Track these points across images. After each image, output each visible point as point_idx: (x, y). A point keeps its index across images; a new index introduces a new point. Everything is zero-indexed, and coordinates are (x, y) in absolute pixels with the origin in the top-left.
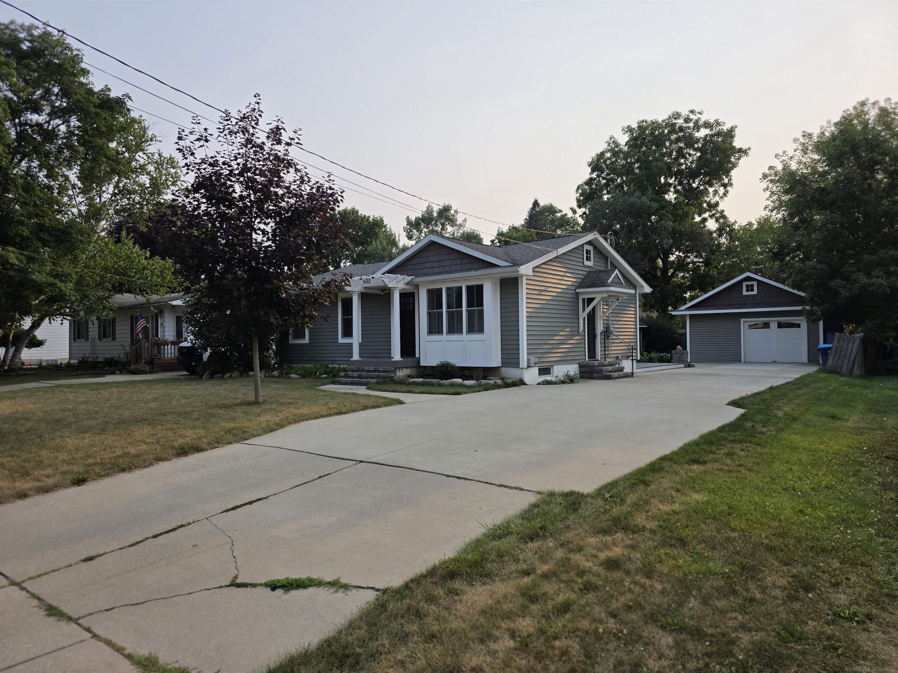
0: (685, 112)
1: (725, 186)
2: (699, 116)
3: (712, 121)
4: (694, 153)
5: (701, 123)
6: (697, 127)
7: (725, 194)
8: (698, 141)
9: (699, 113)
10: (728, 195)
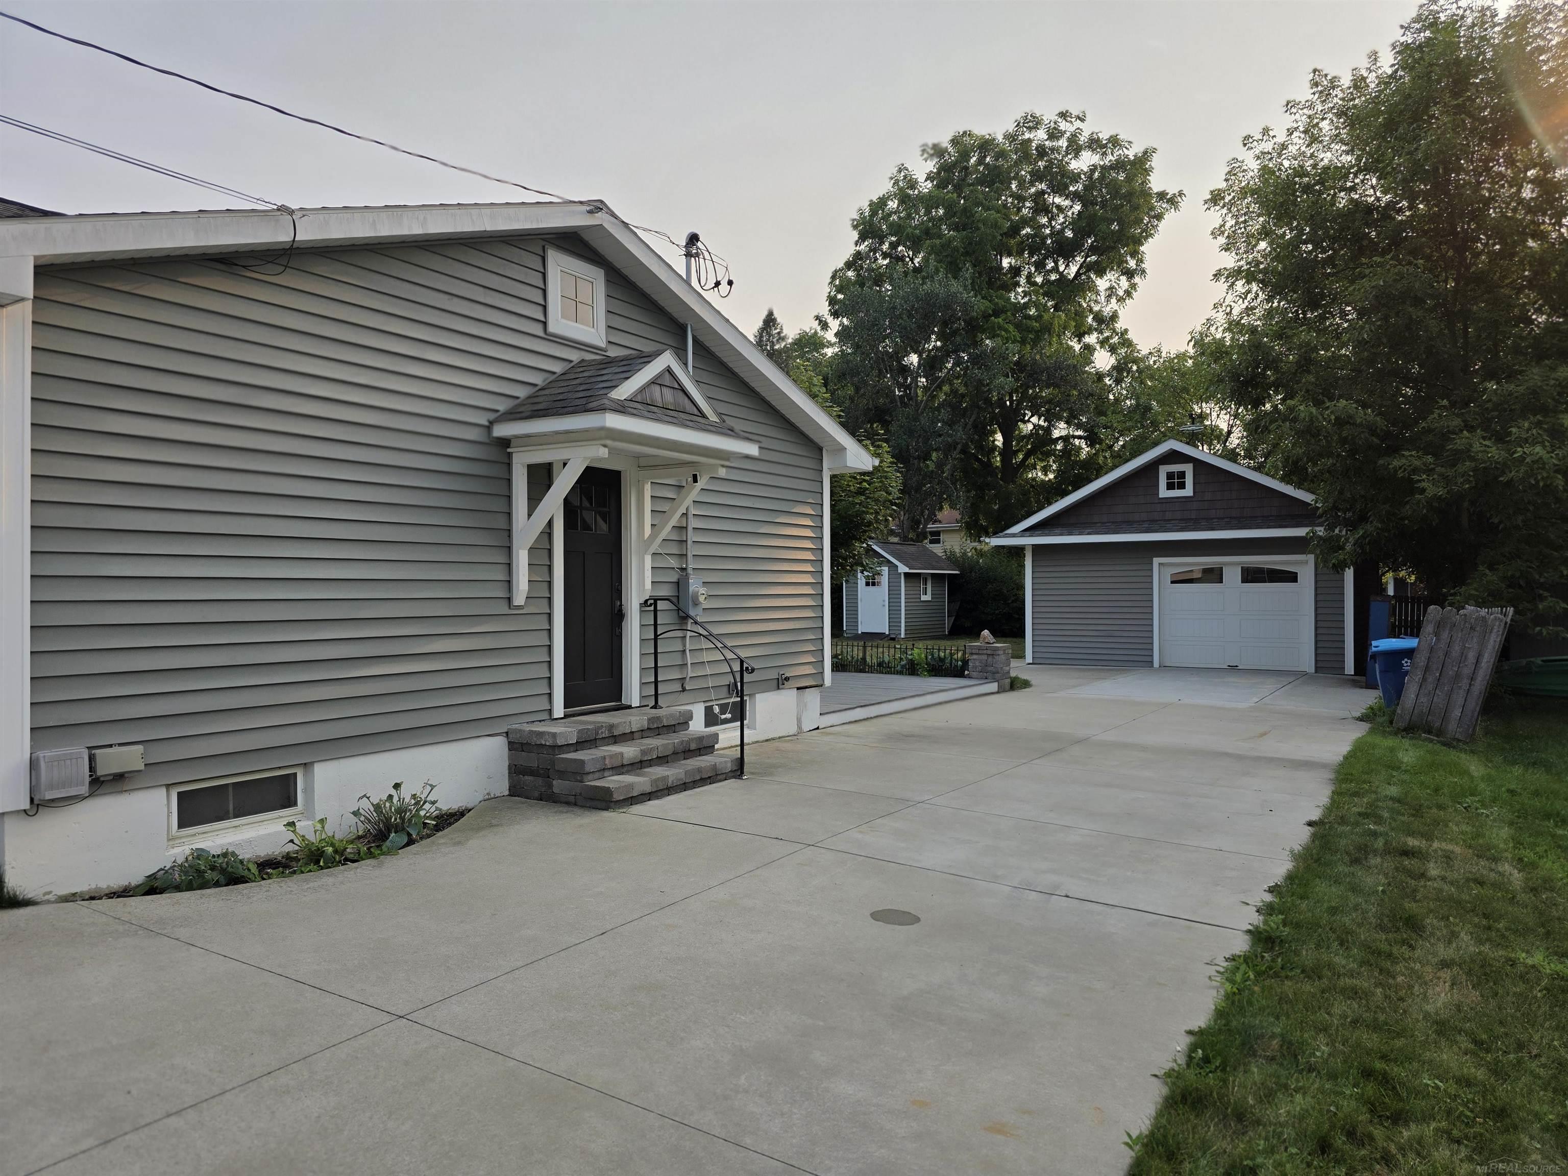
0: (1049, 116)
1: (1130, 274)
2: (1078, 124)
3: (1104, 136)
4: (1067, 203)
5: (1083, 139)
6: (1075, 148)
7: (1128, 293)
8: (1075, 177)
9: (1078, 118)
10: (1135, 294)
